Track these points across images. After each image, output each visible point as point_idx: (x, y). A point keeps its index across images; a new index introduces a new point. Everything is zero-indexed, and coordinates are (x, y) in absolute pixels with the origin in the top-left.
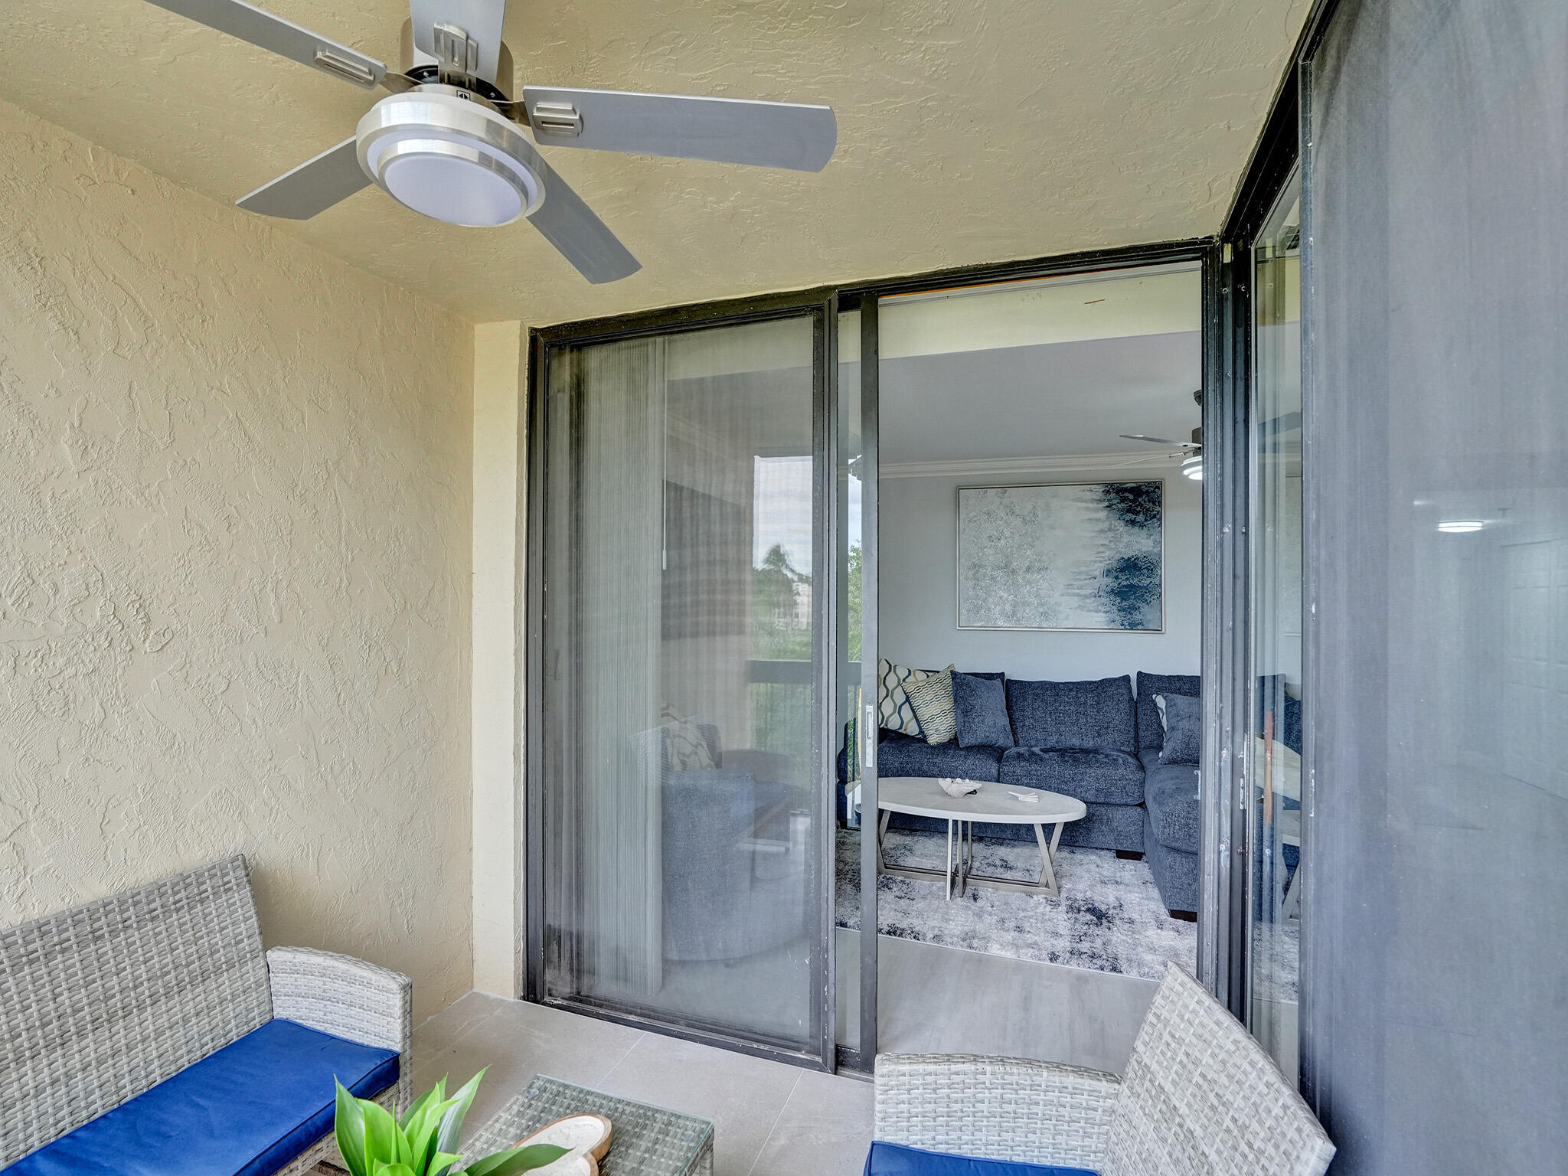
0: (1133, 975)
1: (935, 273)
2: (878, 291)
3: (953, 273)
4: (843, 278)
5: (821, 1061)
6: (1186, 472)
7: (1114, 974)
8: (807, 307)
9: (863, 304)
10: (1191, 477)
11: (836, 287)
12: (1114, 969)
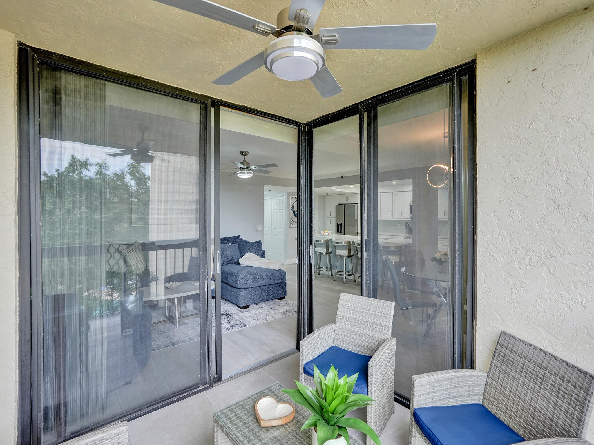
0: (250, 325)
1: (243, 106)
2: (221, 104)
3: (248, 108)
4: (215, 96)
5: (208, 386)
6: (238, 175)
7: (245, 327)
8: (200, 101)
9: (216, 106)
10: (240, 177)
11: (211, 98)
12: (245, 326)
